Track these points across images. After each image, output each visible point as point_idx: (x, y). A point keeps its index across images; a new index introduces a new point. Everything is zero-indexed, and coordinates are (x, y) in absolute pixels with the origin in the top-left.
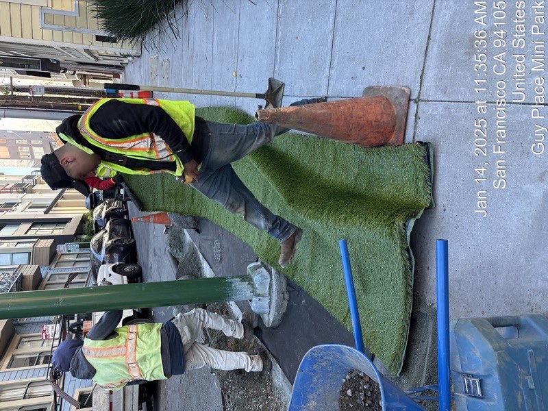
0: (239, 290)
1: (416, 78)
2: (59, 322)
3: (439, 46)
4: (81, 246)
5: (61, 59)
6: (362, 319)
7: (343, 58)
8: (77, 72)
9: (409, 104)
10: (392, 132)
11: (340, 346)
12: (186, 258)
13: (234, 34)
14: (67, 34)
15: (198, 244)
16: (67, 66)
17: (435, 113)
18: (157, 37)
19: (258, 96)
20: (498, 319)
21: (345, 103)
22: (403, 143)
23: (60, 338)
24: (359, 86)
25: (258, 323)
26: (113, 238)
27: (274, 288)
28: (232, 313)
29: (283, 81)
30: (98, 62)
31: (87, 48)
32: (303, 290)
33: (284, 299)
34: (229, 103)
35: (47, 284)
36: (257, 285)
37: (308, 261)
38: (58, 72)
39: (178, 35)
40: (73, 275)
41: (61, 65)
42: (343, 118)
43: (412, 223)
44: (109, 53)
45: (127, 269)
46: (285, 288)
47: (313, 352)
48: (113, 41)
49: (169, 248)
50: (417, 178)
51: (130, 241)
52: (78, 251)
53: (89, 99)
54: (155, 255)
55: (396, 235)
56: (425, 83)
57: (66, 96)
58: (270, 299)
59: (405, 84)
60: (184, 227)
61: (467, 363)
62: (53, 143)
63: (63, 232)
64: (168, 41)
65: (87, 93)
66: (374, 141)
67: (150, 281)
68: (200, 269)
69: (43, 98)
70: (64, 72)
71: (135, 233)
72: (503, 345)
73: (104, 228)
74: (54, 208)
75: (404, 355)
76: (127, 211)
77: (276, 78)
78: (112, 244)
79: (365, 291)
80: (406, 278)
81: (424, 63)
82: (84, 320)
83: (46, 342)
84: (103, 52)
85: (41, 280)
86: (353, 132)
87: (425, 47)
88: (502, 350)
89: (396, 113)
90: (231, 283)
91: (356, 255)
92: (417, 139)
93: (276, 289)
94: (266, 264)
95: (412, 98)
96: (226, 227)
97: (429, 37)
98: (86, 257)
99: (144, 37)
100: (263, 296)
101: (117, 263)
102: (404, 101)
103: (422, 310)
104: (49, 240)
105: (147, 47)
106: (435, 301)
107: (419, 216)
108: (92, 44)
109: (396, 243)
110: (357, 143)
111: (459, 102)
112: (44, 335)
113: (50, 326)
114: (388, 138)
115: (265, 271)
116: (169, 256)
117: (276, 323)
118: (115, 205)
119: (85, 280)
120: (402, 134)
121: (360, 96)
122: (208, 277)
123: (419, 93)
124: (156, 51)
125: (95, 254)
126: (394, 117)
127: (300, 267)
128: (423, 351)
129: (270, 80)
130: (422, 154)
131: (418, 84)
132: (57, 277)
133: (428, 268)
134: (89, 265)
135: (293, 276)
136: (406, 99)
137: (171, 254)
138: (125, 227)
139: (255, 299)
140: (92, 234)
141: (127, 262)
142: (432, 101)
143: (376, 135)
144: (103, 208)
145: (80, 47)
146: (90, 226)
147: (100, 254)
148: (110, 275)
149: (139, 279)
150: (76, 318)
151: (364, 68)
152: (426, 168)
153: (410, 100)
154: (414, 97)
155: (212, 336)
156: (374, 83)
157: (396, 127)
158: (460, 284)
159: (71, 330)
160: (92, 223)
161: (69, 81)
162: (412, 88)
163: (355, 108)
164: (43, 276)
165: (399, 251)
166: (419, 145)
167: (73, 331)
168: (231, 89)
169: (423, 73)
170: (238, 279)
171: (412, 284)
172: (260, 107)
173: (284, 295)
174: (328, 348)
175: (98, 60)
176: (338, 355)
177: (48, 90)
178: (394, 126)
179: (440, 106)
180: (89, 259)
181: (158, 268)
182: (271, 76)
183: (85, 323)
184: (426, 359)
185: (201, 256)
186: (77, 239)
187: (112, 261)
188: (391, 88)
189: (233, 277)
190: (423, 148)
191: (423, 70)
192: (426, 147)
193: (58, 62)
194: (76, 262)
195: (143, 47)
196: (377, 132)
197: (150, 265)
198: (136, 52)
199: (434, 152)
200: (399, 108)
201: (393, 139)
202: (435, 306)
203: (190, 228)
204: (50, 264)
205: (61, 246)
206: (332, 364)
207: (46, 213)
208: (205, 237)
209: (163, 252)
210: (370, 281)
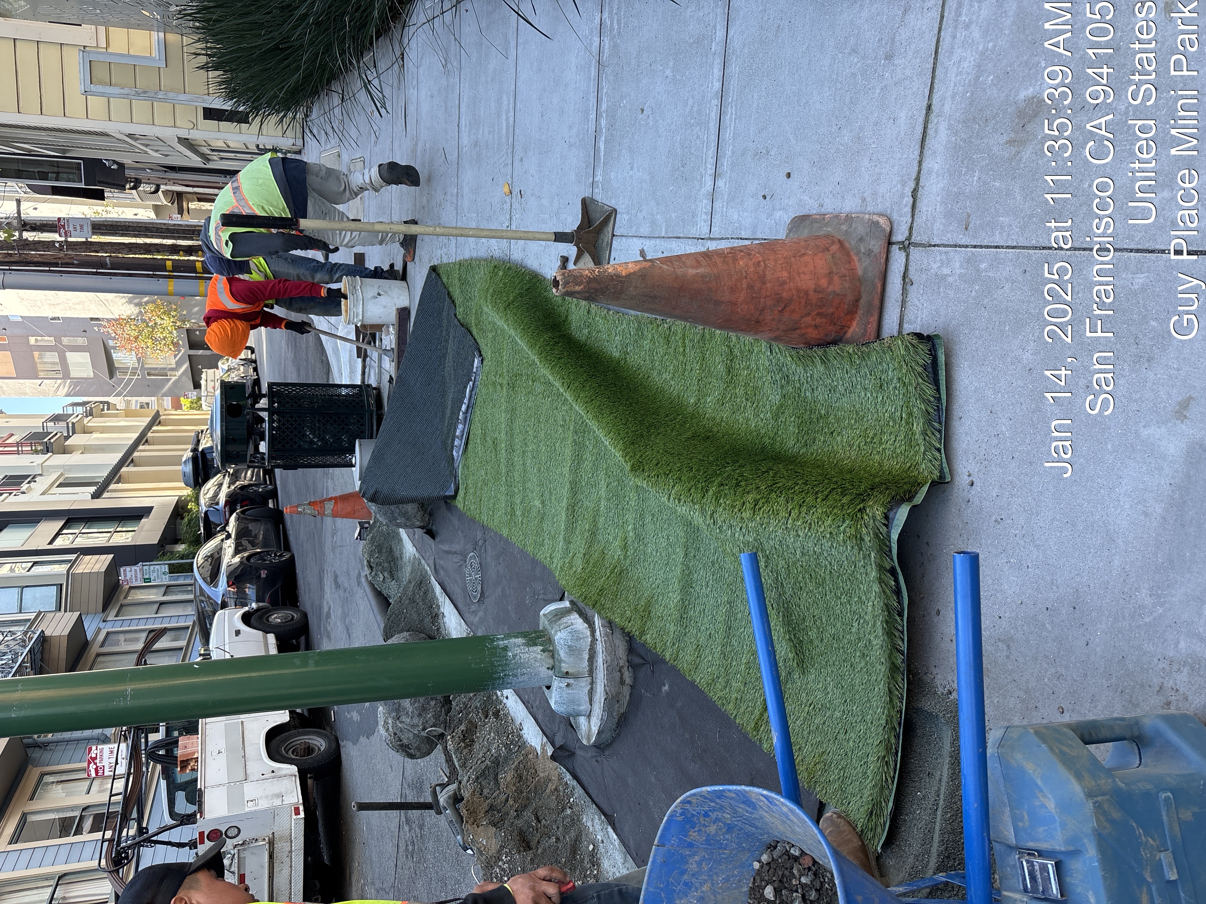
0: (521, 665)
1: (902, 196)
2: (126, 739)
3: (950, 128)
4: (174, 569)
5: (127, 161)
6: (794, 726)
7: (743, 154)
8: (163, 188)
9: (888, 252)
10: (852, 312)
11: (747, 788)
12: (404, 593)
13: (505, 103)
14: (140, 107)
15: (431, 563)
16: (141, 175)
17: (946, 271)
18: (337, 111)
19: (560, 237)
20: (1093, 725)
21: (746, 251)
22: (878, 336)
23: (129, 774)
24: (778, 214)
25: (565, 737)
26: (245, 550)
27: (600, 659)
28: (506, 715)
29: (613, 203)
30: (209, 166)
31: (184, 134)
32: (663, 661)
33: (622, 682)
34: (497, 254)
35: (98, 655)
36: (562, 654)
37: (675, 597)
38: (122, 188)
39: (384, 106)
40: (157, 634)
41: (127, 172)
42: (745, 286)
43: (902, 514)
44: (233, 145)
45: (276, 618)
46: (625, 658)
47: (684, 802)
48: (241, 118)
49: (367, 571)
50: (910, 414)
51: (281, 556)
52: (166, 580)
53: (190, 246)
54: (337, 586)
55: (867, 539)
56: (923, 206)
57: (140, 241)
58: (592, 683)
59: (880, 208)
60: (399, 526)
61: (1027, 823)
62: (111, 343)
63: (133, 537)
64: (361, 120)
65: (184, 231)
66: (813, 334)
67: (326, 646)
68: (436, 616)
69: (88, 245)
70: (135, 188)
71: (291, 539)
72: (1105, 783)
73: (224, 529)
74: (112, 486)
75: (891, 804)
76: (275, 491)
77: (598, 198)
78: (241, 563)
79: (801, 663)
80: (889, 634)
81: (920, 163)
82: (181, 734)
83: (96, 783)
84: (220, 144)
85: (85, 645)
86: (768, 316)
87: (919, 129)
88: (1103, 794)
89: (860, 273)
90: (506, 649)
91: (779, 584)
92: (908, 328)
93: (605, 662)
94: (581, 604)
95: (894, 239)
96: (491, 525)
97: (929, 107)
98: (183, 592)
99: (309, 109)
100: (576, 677)
101: (254, 605)
102: (877, 245)
103: (928, 705)
104: (103, 557)
105: (315, 131)
106: (955, 686)
107: (919, 499)
108: (195, 126)
109: (867, 557)
110: (777, 339)
111: (997, 247)
112: (92, 767)
113: (106, 747)
114: (844, 328)
115: (580, 621)
116: (368, 589)
117: (607, 736)
118: (248, 477)
119: (182, 643)
120: (874, 319)
121: (782, 235)
122: (455, 635)
123: (911, 228)
124: (334, 141)
125: (204, 586)
126: (857, 282)
127: (657, 610)
128: (932, 798)
129: (584, 201)
130: (921, 362)
131: (908, 209)
132: (122, 637)
133: (938, 613)
134: (191, 610)
135: (643, 633)
136: (883, 243)
137: (372, 585)
138: (269, 526)
139: (557, 683)
140: (198, 542)
141: (276, 604)
142: (938, 246)
143: (818, 320)
144: (220, 485)
145: (170, 134)
146: (193, 523)
147: (216, 586)
148: (238, 633)
149: (303, 639)
150: (162, 729)
151: (789, 175)
152: (929, 391)
153: (890, 243)
154: (900, 236)
155: (463, 766)
156: (811, 207)
157: (862, 302)
158: (1008, 647)
159: (152, 756)
160: (197, 518)
161: (145, 207)
162: (895, 217)
163: (770, 264)
164: (89, 637)
165: (874, 574)
166: (914, 342)
167: (157, 759)
168: (500, 223)
169: (917, 184)
170: (520, 641)
171: (904, 647)
172: (565, 260)
173: (622, 675)
174: (720, 795)
175: (208, 160)
176: (742, 808)
177: (99, 227)
178: (857, 301)
179: (957, 257)
180: (191, 597)
181: (345, 615)
182: (587, 194)
183: (183, 741)
184: (939, 813)
185: (438, 589)
186: (164, 554)
187: (241, 602)
188: (849, 218)
189: (508, 636)
190: (923, 348)
191: (918, 179)
192: (929, 345)
193: (121, 166)
194: (162, 603)
195: (307, 131)
196: (820, 314)
197: (326, 609)
198: (291, 141)
199: (948, 356)
200: (866, 262)
201: (854, 329)
202: (954, 695)
203: (412, 526)
204: (105, 609)
205: (128, 569)
206: (730, 828)
207: (96, 496)
208: (446, 547)
209: (354, 582)
210: (811, 642)
